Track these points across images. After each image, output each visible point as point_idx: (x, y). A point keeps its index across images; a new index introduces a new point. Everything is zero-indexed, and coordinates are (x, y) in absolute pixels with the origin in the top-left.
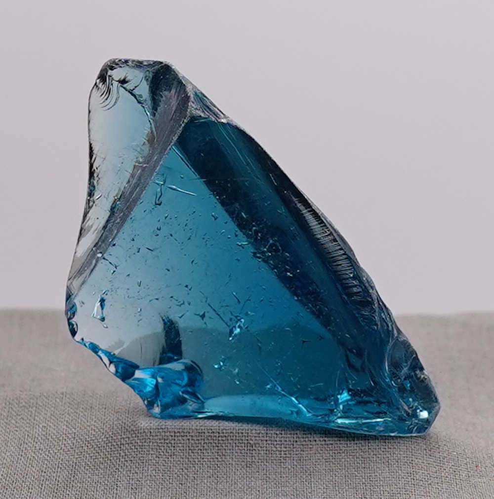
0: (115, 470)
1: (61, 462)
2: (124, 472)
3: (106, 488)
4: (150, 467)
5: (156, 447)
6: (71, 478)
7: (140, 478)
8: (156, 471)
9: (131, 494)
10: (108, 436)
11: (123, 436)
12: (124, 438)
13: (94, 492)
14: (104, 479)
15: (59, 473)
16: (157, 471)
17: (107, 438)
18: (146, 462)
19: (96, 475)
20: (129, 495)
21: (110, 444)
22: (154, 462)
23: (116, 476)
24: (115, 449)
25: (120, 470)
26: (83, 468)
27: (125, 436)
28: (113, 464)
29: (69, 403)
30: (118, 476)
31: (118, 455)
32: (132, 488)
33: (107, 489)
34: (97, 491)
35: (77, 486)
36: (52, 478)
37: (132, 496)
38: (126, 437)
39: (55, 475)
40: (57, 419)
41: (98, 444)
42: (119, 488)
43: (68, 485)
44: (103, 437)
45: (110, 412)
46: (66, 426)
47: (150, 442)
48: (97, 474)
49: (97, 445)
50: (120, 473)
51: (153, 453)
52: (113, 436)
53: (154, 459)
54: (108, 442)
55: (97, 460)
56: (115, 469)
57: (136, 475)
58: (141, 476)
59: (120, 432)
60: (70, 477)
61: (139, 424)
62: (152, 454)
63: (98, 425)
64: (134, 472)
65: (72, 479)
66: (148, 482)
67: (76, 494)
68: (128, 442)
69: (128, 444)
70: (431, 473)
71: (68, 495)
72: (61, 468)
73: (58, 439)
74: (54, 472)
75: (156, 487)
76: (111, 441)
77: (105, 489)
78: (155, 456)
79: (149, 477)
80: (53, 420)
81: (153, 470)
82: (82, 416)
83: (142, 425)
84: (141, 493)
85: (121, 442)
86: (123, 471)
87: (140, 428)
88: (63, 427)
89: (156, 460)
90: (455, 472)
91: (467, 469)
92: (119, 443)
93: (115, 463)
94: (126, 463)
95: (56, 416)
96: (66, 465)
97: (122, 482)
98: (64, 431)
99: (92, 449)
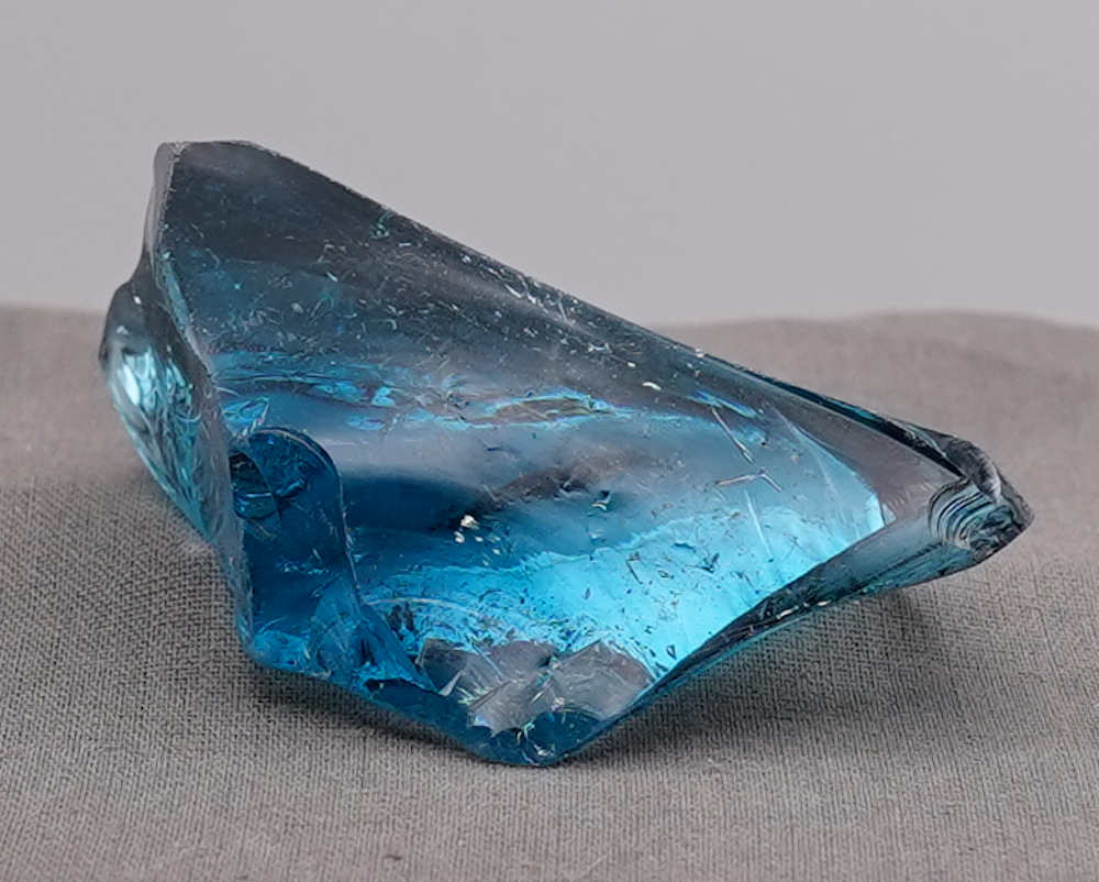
0: (141, 645)
1: (27, 638)
2: (160, 647)
3: (123, 681)
4: (212, 632)
5: (224, 592)
6: (48, 667)
7: (193, 657)
8: (225, 640)
9: (176, 691)
10: (122, 581)
11: (154, 577)
12: (155, 581)
13: (96, 691)
14: (117, 664)
15: (22, 657)
16: (229, 642)
17: (121, 585)
18: (204, 623)
19: (101, 657)
20: (170, 695)
21: (128, 597)
22: (222, 621)
23: (143, 656)
24: (138, 605)
25: (151, 643)
26: (74, 647)
27: (158, 577)
28: (136, 634)
29: (42, 515)
30: (147, 657)
31: (146, 615)
32: (177, 679)
33: (124, 684)
34: (103, 688)
35: (62, 681)
36: (9, 666)
37: (178, 698)
38: (161, 579)
39: (15, 662)
40: (18, 556)
41: (104, 598)
42: (148, 681)
43: (44, 681)
44: (113, 584)
45: (125, 530)
46: (37, 568)
47: (211, 583)
48: (104, 656)
49: (102, 602)
50: (150, 649)
51: (217, 603)
52: (133, 580)
53: (221, 617)
54: (123, 592)
55: (102, 630)
56: (140, 641)
57: (183, 650)
58: (195, 654)
59: (146, 570)
60: (46, 664)
61: (186, 549)
62: (216, 607)
63: (101, 562)
64: (179, 645)
65: (52, 668)
66: (211, 665)
67: (60, 696)
68: (164, 587)
69: (166, 591)
70: (806, 652)
71: (44, 697)
72: (27, 649)
73: (20, 599)
74: (14, 657)
75: (227, 675)
76: (129, 590)
77: (120, 683)
78: (222, 610)
79: (212, 654)
80: (10, 557)
81: (220, 640)
82: (68, 544)
83: (191, 551)
84: (197, 690)
85: (150, 588)
86: (158, 644)
87: (186, 558)
88: (30, 572)
89: (225, 619)
90: (857, 645)
91: (884, 637)
92: (146, 592)
93: (140, 632)
94: (162, 627)
95: (16, 548)
96: (38, 642)
97: (156, 669)
98: (33, 581)
99: (93, 611)
